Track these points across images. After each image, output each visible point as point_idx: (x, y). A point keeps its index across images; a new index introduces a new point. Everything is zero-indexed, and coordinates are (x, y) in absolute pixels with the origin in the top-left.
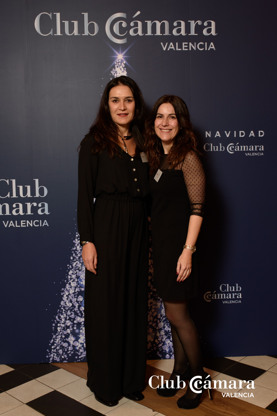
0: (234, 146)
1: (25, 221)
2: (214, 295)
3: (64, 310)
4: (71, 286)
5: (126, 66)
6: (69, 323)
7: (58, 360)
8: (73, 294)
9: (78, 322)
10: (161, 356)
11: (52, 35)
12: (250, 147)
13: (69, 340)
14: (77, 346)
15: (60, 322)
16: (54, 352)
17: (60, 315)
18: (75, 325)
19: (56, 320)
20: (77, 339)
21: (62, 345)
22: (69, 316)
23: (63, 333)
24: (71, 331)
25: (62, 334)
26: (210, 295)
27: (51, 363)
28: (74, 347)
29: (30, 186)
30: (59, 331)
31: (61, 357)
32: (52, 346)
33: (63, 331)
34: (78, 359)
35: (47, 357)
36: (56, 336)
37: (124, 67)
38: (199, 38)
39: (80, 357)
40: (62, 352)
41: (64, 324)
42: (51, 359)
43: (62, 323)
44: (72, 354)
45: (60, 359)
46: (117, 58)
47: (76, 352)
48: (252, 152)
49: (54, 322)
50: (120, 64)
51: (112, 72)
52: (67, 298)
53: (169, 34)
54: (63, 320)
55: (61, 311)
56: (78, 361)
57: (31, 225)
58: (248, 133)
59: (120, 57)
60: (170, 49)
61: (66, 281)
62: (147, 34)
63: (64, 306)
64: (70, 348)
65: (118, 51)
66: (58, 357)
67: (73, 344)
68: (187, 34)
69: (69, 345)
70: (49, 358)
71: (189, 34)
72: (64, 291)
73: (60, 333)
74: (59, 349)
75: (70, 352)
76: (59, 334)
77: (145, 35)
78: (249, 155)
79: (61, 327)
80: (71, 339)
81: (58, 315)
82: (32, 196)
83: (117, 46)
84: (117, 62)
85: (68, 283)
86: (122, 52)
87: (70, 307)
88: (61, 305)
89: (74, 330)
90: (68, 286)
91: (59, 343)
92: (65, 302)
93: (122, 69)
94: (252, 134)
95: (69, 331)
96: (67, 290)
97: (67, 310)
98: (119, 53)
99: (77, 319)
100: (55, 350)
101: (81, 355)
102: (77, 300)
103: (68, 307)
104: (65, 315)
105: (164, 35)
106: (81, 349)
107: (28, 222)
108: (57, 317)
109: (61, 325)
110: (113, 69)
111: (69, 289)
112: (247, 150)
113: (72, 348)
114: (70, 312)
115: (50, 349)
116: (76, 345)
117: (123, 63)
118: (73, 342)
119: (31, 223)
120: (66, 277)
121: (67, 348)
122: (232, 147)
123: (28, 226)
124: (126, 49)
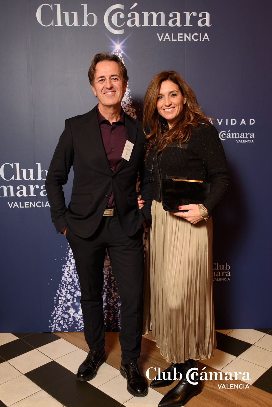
0: (226, 133)
1: (28, 202)
3: (65, 285)
4: (71, 262)
5: (123, 56)
6: (69, 297)
7: (60, 330)
8: (73, 270)
9: (78, 296)
11: (53, 26)
12: (241, 134)
13: (70, 312)
14: (77, 318)
15: (61, 296)
16: (55, 323)
17: (61, 289)
18: (75, 299)
19: (57, 293)
20: (77, 312)
21: (63, 316)
22: (69, 290)
23: (64, 305)
24: (71, 303)
25: (63, 307)
27: (53, 332)
28: (74, 318)
29: (32, 170)
30: (60, 303)
31: (62, 327)
32: (54, 317)
33: (64, 304)
34: (78, 329)
35: (50, 327)
36: (57, 308)
37: (121, 57)
38: (194, 29)
39: (79, 328)
40: (63, 323)
41: (65, 297)
42: (53, 329)
43: (63, 297)
44: (72, 325)
45: (61, 329)
46: (115, 48)
47: (76, 323)
48: (242, 139)
49: (56, 296)
52: (67, 273)
53: (165, 25)
54: (64, 294)
55: (62, 286)
56: (78, 331)
57: (34, 206)
58: (239, 121)
59: (118, 47)
60: (166, 40)
61: (66, 258)
62: (144, 25)
63: (65, 281)
64: (70, 319)
65: (116, 42)
66: (59, 327)
67: (73, 316)
68: (182, 25)
69: (70, 317)
70: (51, 328)
71: (184, 26)
72: (65, 267)
73: (62, 306)
74: (60, 320)
75: (70, 323)
76: (60, 306)
77: (141, 26)
78: (240, 142)
79: (62, 300)
80: (72, 311)
81: (59, 289)
82: (35, 179)
83: (115, 37)
84: (115, 53)
85: (69, 260)
86: (120, 42)
87: (70, 282)
88: (62, 280)
89: (74, 303)
90: (68, 263)
91: (60, 315)
92: (66, 278)
94: (243, 122)
95: (69, 304)
96: (67, 266)
97: (68, 285)
98: (117, 44)
99: (77, 293)
100: (57, 321)
101: (80, 326)
102: (76, 276)
103: (68, 282)
104: (66, 289)
105: (160, 26)
106: (81, 320)
107: (31, 203)
108: (58, 291)
109: (62, 298)
111: (69, 266)
112: (238, 137)
113: (72, 320)
114: (71, 286)
115: (52, 320)
116: (76, 316)
117: (121, 53)
118: (73, 314)
119: (34, 204)
120: (67, 254)
121: (68, 319)
122: (224, 134)
123: (31, 207)
124: (123, 39)
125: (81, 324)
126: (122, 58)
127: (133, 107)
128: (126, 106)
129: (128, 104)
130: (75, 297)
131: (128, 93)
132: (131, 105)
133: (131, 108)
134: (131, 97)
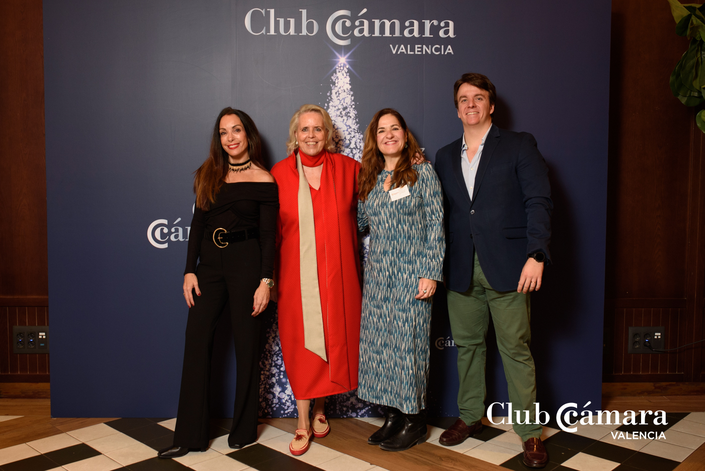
2: (448, 342)
3: (269, 355)
5: (349, 71)
6: (274, 370)
10: (382, 413)
13: (275, 391)
14: (284, 399)
15: (264, 369)
17: (265, 361)
18: (282, 373)
20: (283, 390)
21: (266, 397)
22: (275, 362)
24: (276, 380)
25: (265, 384)
26: (443, 342)
28: (279, 399)
30: (262, 379)
31: (264, 411)
33: (267, 379)
34: (284, 414)
38: (435, 40)
39: (286, 412)
40: (265, 405)
41: (269, 371)
43: (267, 371)
44: (277, 408)
46: (338, 61)
47: (282, 406)
50: (342, 68)
51: (332, 78)
52: (273, 340)
54: (268, 366)
55: (265, 356)
56: (284, 416)
59: (342, 60)
61: (272, 320)
63: (269, 350)
64: (275, 400)
65: (340, 54)
67: (279, 396)
69: (274, 397)
72: (270, 332)
73: (264, 382)
74: (262, 402)
75: (274, 405)
76: (263, 383)
79: (265, 374)
80: (277, 390)
83: (339, 48)
84: (339, 66)
85: (275, 322)
86: (345, 54)
88: (265, 348)
89: (280, 379)
92: (271, 346)
93: (345, 74)
95: (274, 380)
97: (273, 355)
98: (341, 56)
101: (287, 409)
103: (274, 351)
104: (270, 361)
106: (288, 402)
108: (260, 363)
110: (334, 74)
111: (275, 330)
113: (277, 401)
114: (277, 357)
116: (282, 396)
117: (346, 68)
118: (279, 393)
124: (350, 51)
125: (288, 407)
126: (347, 72)
127: (360, 132)
128: (351, 131)
129: (354, 129)
130: (282, 371)
131: (354, 115)
132: (357, 130)
133: (357, 134)
134: (357, 120)
